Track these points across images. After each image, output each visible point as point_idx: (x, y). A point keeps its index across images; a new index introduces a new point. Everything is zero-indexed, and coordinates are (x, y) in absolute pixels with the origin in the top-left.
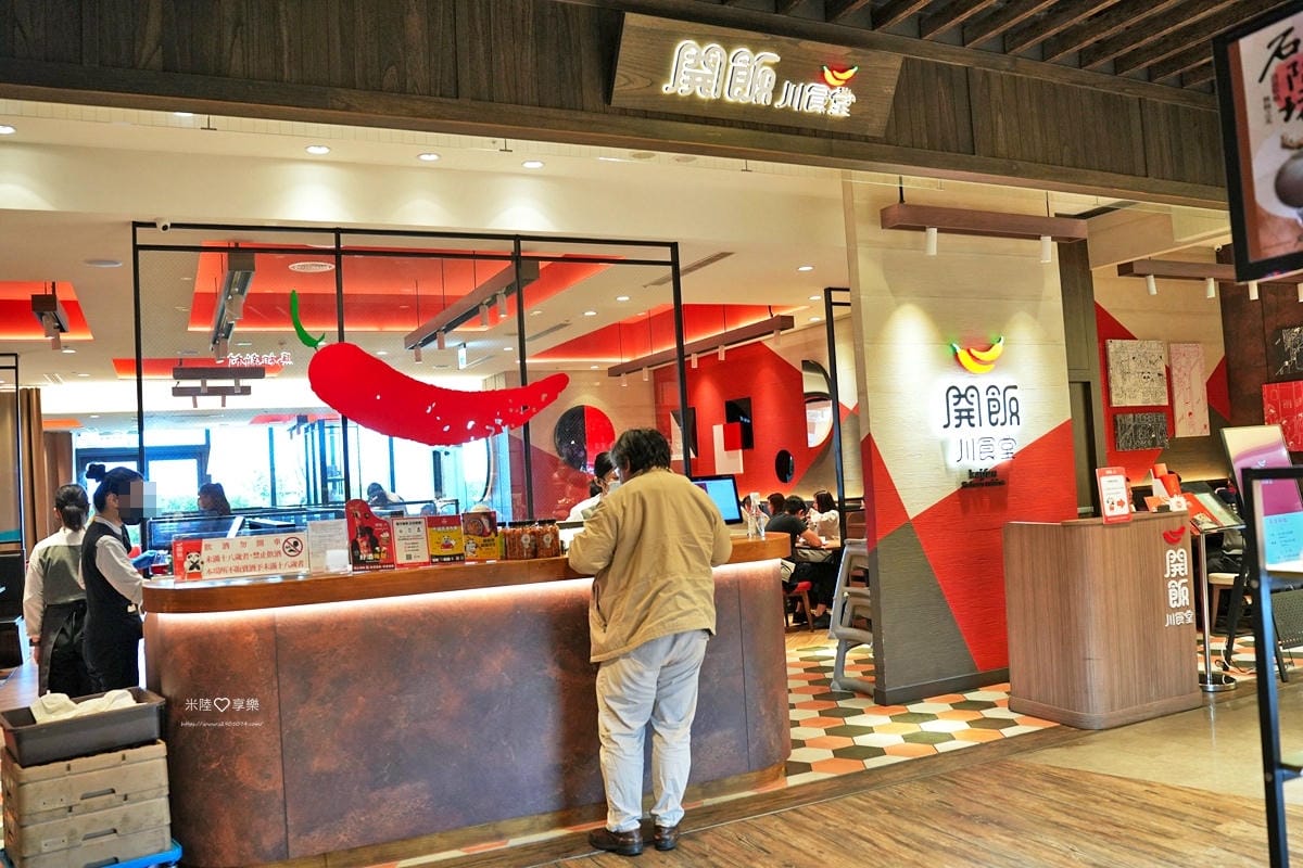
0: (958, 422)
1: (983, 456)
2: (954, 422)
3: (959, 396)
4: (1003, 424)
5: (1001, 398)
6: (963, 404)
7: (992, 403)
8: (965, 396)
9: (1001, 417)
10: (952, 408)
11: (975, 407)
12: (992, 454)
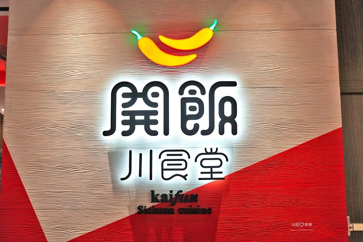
0: (127, 128)
1: (167, 174)
2: (120, 128)
3: (134, 95)
4: (204, 133)
5: (205, 99)
6: (140, 105)
7: (188, 105)
8: (144, 95)
9: (204, 123)
10: (119, 109)
11: (160, 109)
12: (183, 173)
